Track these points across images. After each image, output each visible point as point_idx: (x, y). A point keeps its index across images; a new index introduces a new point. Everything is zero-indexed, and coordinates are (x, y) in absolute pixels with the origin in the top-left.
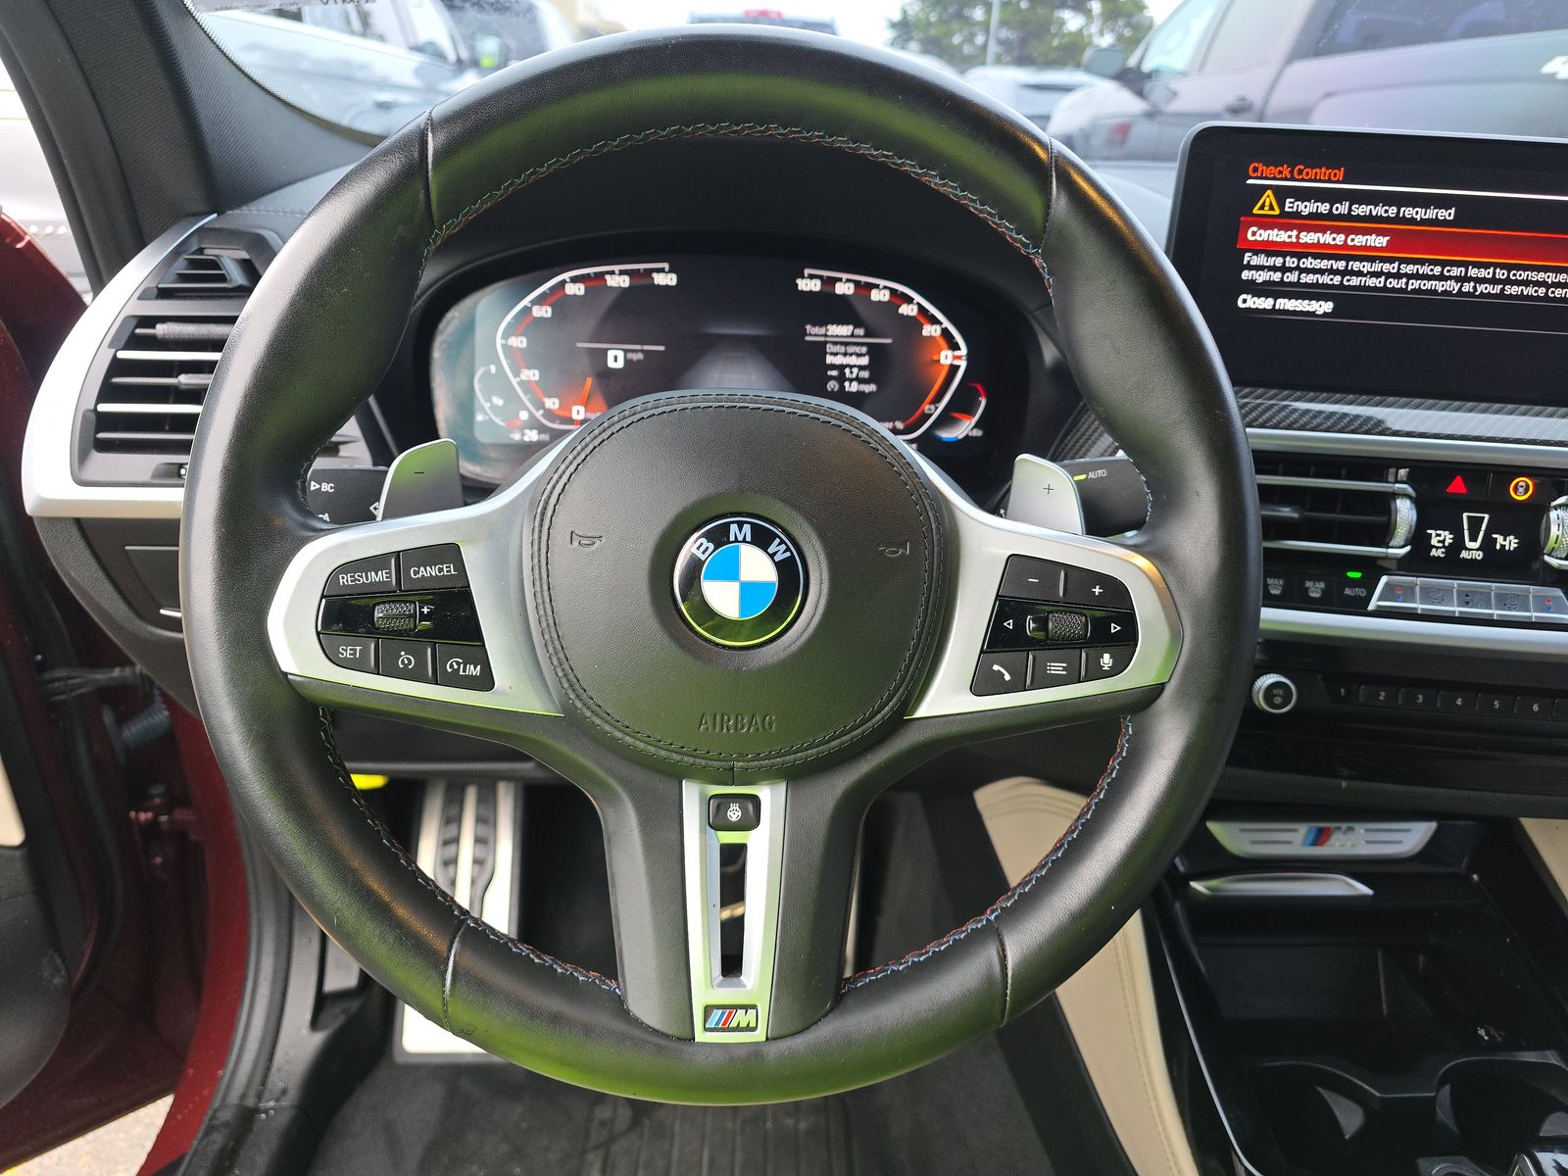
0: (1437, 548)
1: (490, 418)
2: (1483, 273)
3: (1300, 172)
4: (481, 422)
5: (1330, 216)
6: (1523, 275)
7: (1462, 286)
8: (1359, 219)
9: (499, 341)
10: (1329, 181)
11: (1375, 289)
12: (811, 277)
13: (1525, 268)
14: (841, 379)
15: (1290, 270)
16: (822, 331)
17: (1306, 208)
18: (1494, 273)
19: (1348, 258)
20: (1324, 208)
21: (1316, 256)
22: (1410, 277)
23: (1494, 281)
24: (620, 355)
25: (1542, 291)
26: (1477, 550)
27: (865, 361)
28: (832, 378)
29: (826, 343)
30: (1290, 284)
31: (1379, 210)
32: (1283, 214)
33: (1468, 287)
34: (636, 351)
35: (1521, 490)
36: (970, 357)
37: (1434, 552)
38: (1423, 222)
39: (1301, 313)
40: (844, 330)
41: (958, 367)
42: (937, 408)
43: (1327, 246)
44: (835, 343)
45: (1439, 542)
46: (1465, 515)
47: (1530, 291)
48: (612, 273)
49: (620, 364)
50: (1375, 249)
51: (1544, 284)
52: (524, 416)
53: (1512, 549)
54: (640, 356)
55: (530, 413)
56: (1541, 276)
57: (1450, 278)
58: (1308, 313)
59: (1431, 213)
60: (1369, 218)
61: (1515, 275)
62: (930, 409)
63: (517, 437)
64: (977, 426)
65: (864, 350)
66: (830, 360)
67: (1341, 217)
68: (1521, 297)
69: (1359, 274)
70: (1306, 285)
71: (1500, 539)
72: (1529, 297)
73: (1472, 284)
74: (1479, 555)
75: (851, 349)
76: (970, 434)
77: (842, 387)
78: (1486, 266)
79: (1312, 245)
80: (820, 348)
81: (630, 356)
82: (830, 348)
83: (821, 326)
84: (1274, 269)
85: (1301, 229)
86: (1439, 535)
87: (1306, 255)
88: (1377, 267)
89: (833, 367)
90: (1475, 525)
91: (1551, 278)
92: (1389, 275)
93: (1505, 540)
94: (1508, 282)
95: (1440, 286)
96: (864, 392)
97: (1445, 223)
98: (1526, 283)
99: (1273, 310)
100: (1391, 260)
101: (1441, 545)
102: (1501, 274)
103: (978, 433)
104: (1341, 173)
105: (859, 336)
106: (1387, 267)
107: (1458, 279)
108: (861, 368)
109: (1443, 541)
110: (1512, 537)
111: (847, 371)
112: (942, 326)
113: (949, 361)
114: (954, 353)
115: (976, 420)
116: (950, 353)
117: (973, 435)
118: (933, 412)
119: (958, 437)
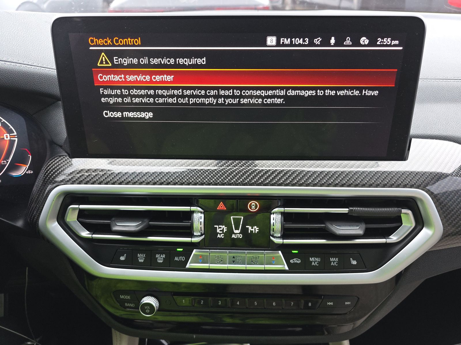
0: (220, 234)
2: (227, 93)
3: (117, 41)
5: (139, 66)
6: (249, 93)
7: (217, 101)
8: (155, 66)
10: (134, 45)
11: (173, 104)
13: (249, 89)
15: (126, 96)
17: (126, 61)
18: (233, 92)
19: (155, 88)
20: (135, 61)
21: (137, 88)
22: (189, 97)
23: (234, 97)
25: (260, 101)
26: (239, 234)
30: (128, 104)
31: (165, 61)
32: (114, 66)
33: (221, 101)
35: (253, 207)
36: (19, 136)
37: (219, 236)
38: (190, 66)
39: (137, 119)
41: (14, 141)
42: (7, 162)
43: (141, 82)
45: (220, 231)
46: (232, 217)
47: (253, 101)
50: (167, 82)
51: (260, 97)
53: (256, 232)
56: (258, 93)
57: (210, 96)
58: (141, 119)
59: (193, 61)
60: (160, 66)
61: (244, 93)
62: (4, 163)
64: (29, 169)
67: (145, 66)
68: (249, 104)
69: (162, 96)
70: (136, 104)
71: (250, 228)
72: (254, 104)
73: (223, 99)
74: (241, 236)
78: (228, 89)
79: (134, 82)
84: (117, 96)
85: (126, 73)
86: (221, 228)
87: (133, 88)
88: (171, 92)
90: (237, 222)
91: (264, 93)
92: (178, 96)
93: (252, 228)
94: (241, 97)
95: (206, 101)
97: (201, 66)
98: (251, 97)
99: (123, 118)
100: (177, 88)
101: (221, 232)
102: (237, 93)
104: (139, 42)
106: (176, 92)
107: (215, 97)
109: (223, 230)
110: (256, 227)
112: (2, 121)
113: (9, 138)
114: (10, 135)
115: (28, 166)
116: (8, 135)
117: (28, 173)
118: (6, 164)
119: (21, 174)
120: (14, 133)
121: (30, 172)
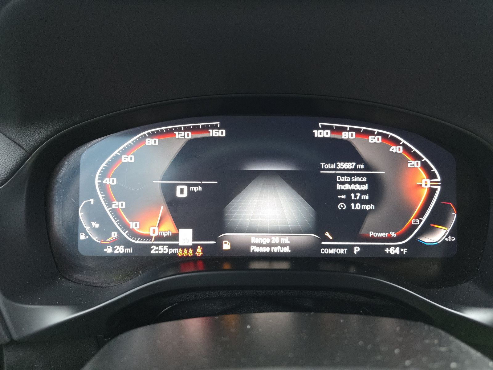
1: (90, 237)
4: (82, 240)
9: (97, 181)
12: (324, 128)
14: (348, 201)
16: (333, 166)
24: (185, 188)
27: (365, 187)
28: (342, 200)
29: (337, 174)
34: (196, 185)
36: (443, 183)
40: (349, 165)
41: (435, 190)
42: (421, 221)
44: (343, 175)
48: (180, 130)
49: (185, 195)
52: (114, 235)
54: (200, 188)
55: (119, 233)
62: (416, 222)
63: (109, 250)
64: (451, 234)
65: (365, 179)
66: (339, 187)
75: (355, 179)
76: (447, 239)
77: (349, 207)
80: (332, 179)
81: (192, 188)
82: (339, 179)
83: (332, 163)
89: (342, 192)
96: (366, 210)
103: (452, 239)
105: (361, 170)
108: (363, 192)
111: (353, 195)
112: (423, 160)
113: (428, 186)
114: (432, 180)
115: (450, 229)
116: (428, 181)
117: (448, 240)
118: (418, 224)
119: (437, 241)
120: (436, 178)
121: (452, 238)
